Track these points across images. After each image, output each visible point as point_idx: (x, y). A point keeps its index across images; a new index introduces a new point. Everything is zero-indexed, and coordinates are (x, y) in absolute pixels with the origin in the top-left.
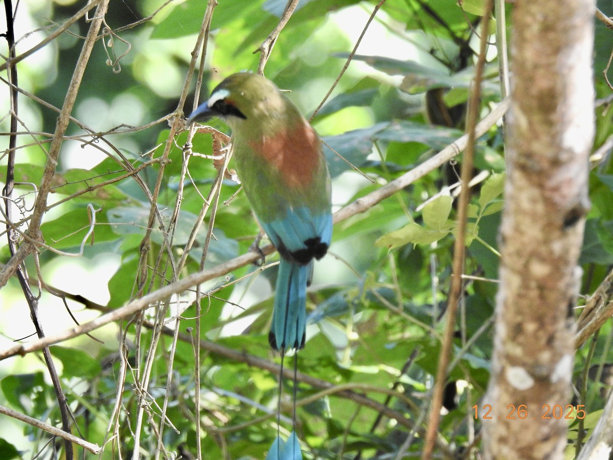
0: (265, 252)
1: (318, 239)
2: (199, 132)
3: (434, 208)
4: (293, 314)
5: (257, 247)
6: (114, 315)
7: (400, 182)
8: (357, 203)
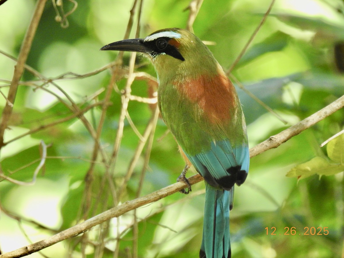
0: (191, 182)
1: (239, 167)
2: (137, 79)
3: (336, 144)
4: (219, 233)
5: (184, 178)
6: (61, 235)
7: (307, 121)
8: (271, 139)
